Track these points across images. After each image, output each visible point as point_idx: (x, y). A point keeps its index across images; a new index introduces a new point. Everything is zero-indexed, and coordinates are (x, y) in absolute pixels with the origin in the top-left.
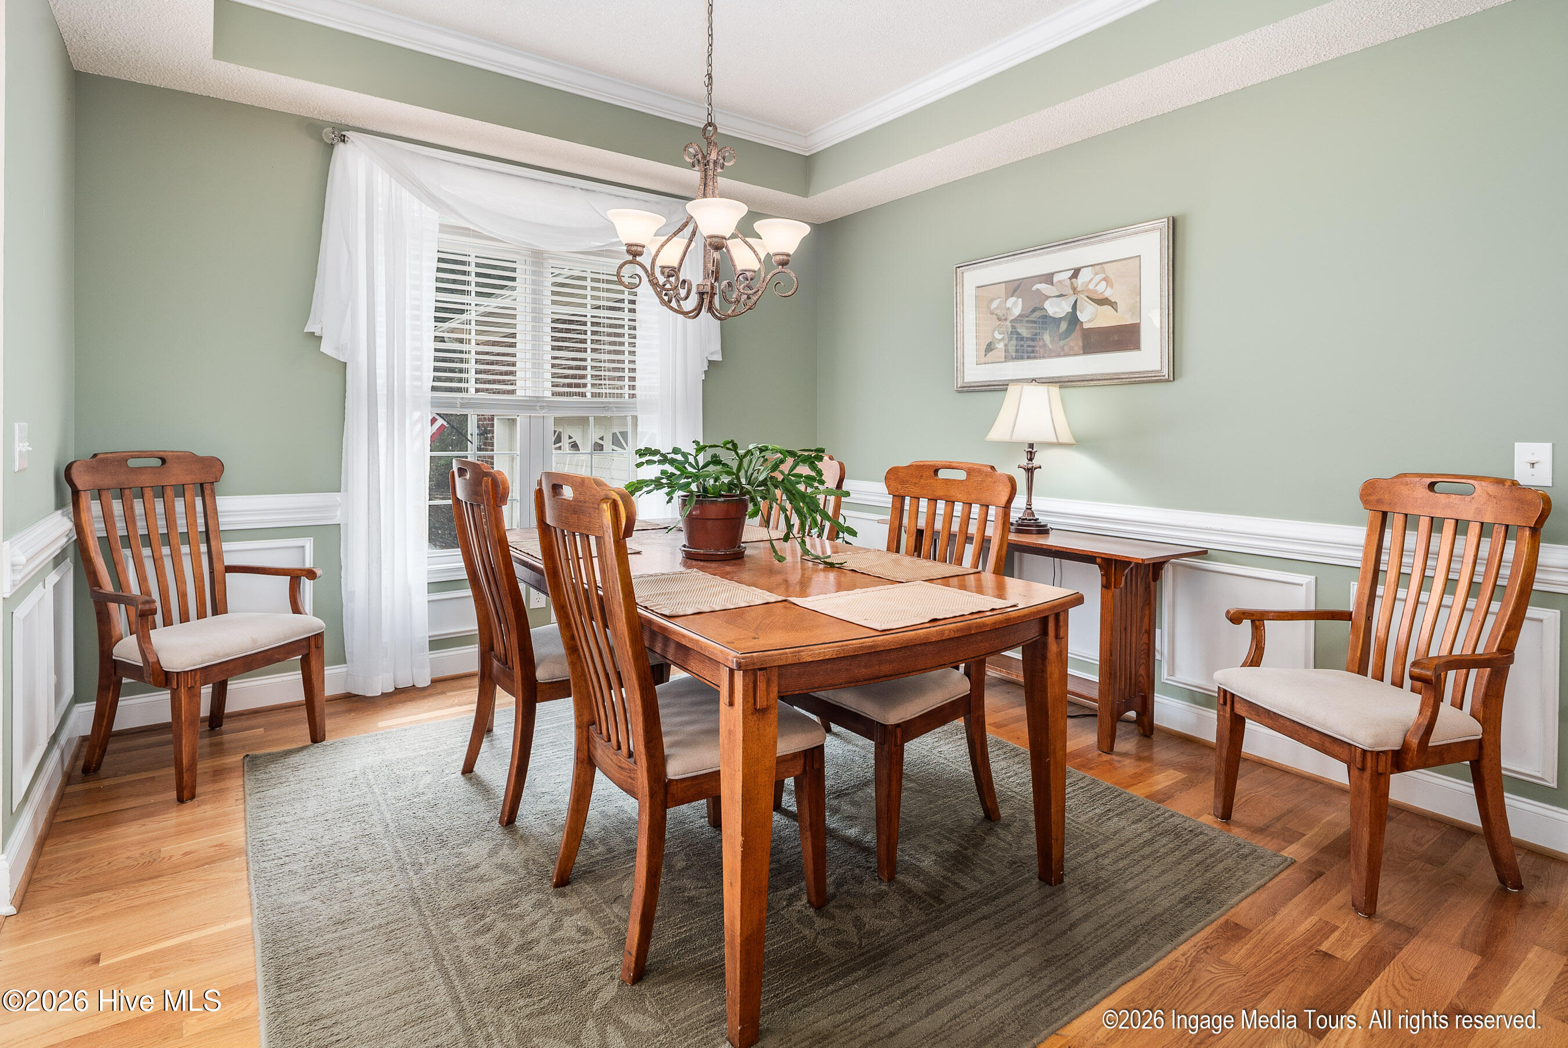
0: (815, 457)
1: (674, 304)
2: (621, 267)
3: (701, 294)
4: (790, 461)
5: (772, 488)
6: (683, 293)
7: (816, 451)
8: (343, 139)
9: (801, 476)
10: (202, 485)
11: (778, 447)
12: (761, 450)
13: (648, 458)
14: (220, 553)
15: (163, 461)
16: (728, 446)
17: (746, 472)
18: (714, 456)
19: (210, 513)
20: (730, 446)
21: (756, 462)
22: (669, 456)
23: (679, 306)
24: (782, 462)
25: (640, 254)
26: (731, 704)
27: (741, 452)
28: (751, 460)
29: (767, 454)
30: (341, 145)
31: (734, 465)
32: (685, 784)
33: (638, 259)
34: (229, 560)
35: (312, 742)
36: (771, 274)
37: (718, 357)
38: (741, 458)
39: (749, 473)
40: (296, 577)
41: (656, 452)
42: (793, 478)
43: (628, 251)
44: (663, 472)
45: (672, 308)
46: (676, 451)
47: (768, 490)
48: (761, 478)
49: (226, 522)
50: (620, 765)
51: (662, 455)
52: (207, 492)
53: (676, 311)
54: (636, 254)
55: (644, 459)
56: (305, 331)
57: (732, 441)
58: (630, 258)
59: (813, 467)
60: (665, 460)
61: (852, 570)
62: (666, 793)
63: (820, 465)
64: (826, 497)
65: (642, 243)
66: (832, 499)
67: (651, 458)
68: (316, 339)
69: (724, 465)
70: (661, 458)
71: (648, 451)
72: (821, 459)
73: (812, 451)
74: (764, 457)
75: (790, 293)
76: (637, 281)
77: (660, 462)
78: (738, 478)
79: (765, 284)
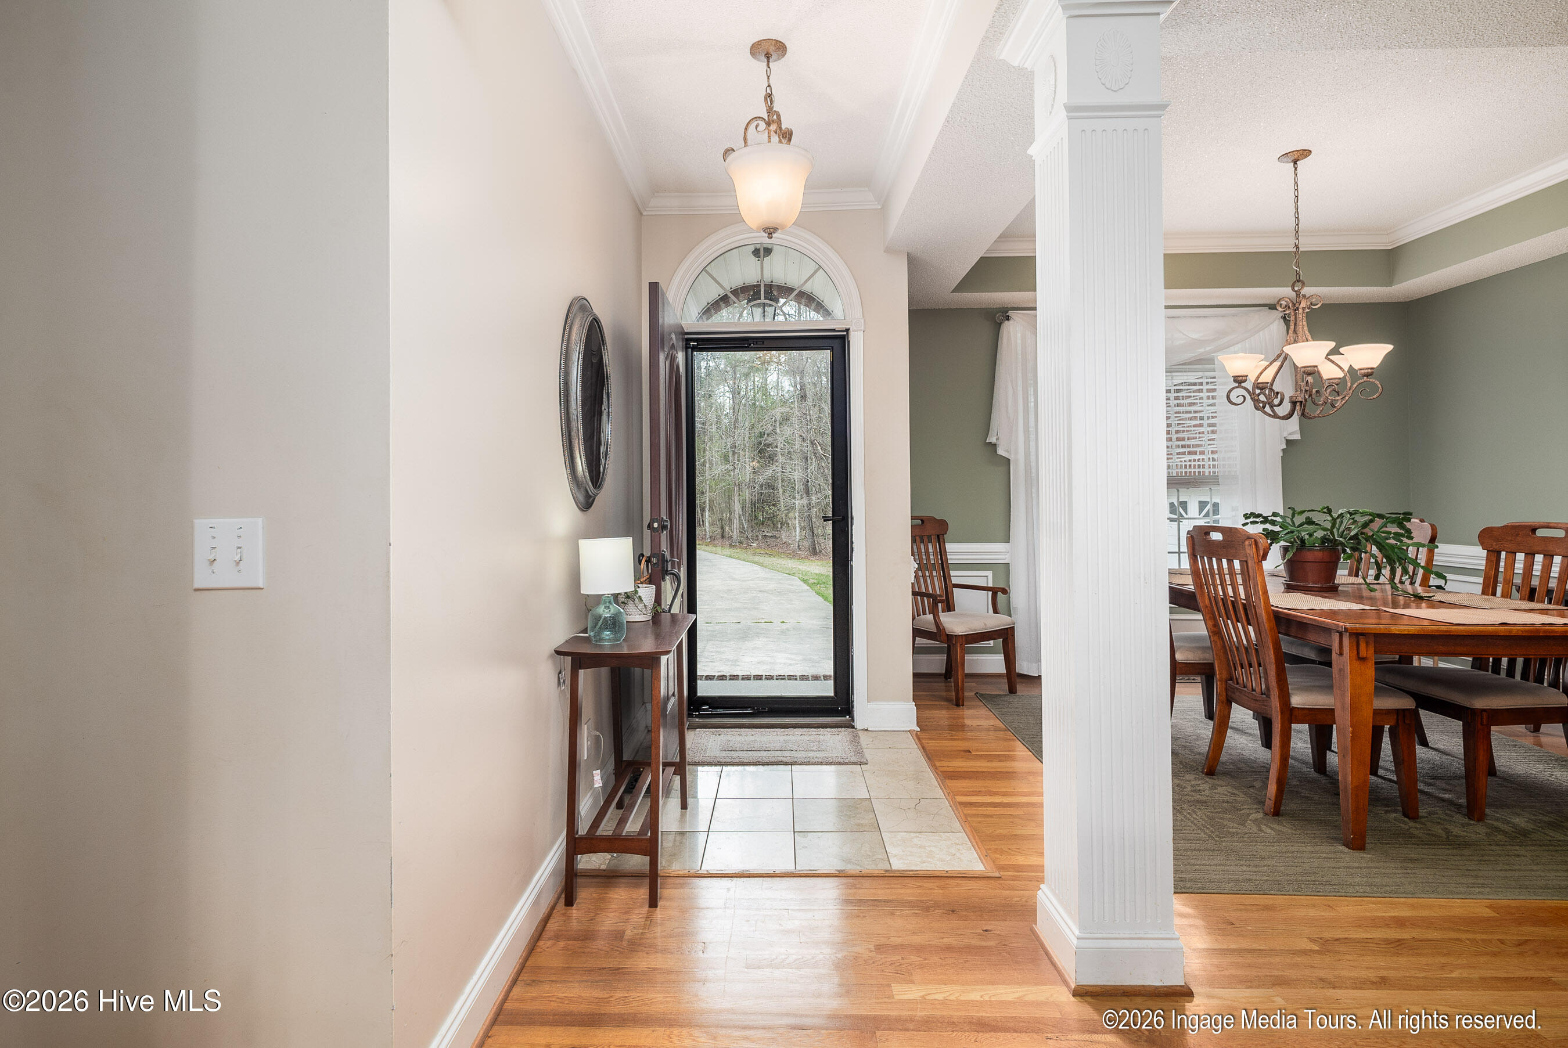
0: (1402, 519)
1: (1267, 409)
2: (1230, 392)
3: (1294, 403)
4: (1379, 522)
5: (1363, 541)
6: (1276, 401)
7: (1403, 514)
8: (1008, 318)
9: (1390, 533)
10: (938, 536)
11: (1368, 510)
12: (1351, 514)
13: (1252, 519)
14: (950, 576)
15: (923, 521)
16: (1324, 510)
17: (1338, 530)
18: (1308, 518)
19: (942, 553)
20: (1325, 510)
21: (1347, 521)
22: (1269, 518)
23: (1273, 411)
24: (1371, 521)
25: (1245, 381)
26: (1341, 654)
27: (1335, 515)
28: (1342, 521)
29: (1357, 517)
30: (1006, 322)
31: (1328, 525)
32: (1305, 712)
33: (1243, 384)
34: (954, 581)
35: (1010, 693)
36: (1357, 384)
37: (1297, 437)
38: (1334, 520)
39: (1341, 530)
40: (995, 591)
41: (1259, 516)
42: (1383, 535)
43: (1235, 381)
44: (1264, 530)
45: (1265, 413)
46: (1275, 514)
47: (1359, 543)
48: (1352, 533)
49: (952, 559)
50: (1255, 698)
51: (1264, 517)
52: (941, 540)
53: (1269, 415)
54: (1240, 382)
55: (1248, 521)
56: (987, 441)
57: (1328, 507)
58: (1237, 385)
59: (1401, 525)
60: (1266, 520)
61: (1440, 602)
62: (1291, 715)
63: (1408, 525)
64: (1418, 549)
65: (1245, 374)
66: (1423, 551)
67: (1255, 519)
68: (993, 446)
69: (1317, 524)
70: (1262, 519)
71: (1253, 514)
72: (1409, 520)
73: (1400, 514)
74: (1353, 519)
75: (1375, 396)
76: (1242, 399)
77: (1262, 522)
78: (1332, 533)
79: (1351, 391)
